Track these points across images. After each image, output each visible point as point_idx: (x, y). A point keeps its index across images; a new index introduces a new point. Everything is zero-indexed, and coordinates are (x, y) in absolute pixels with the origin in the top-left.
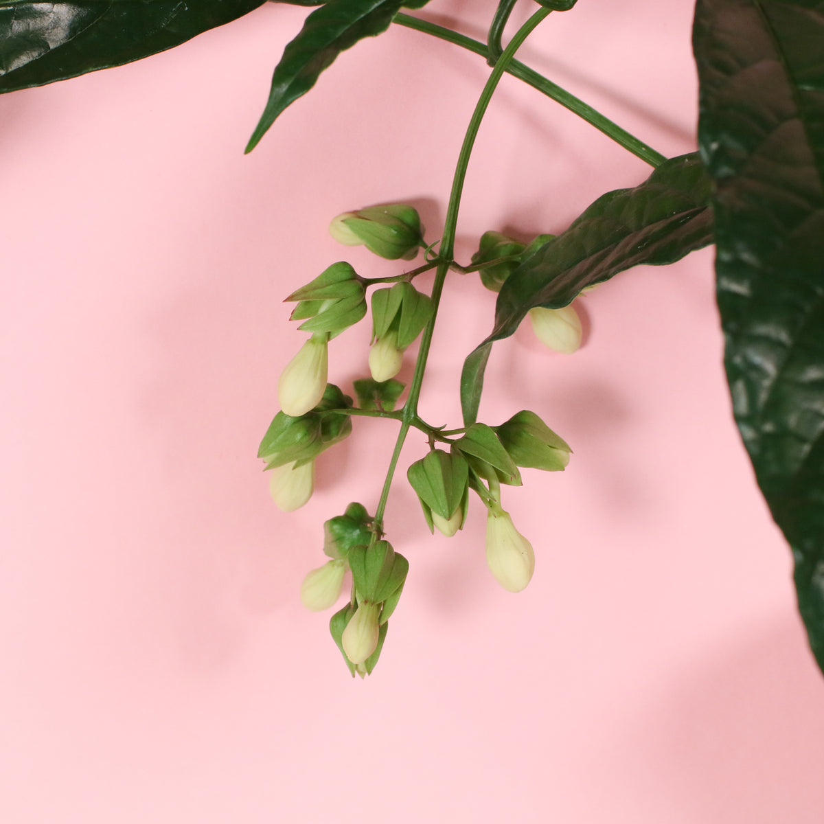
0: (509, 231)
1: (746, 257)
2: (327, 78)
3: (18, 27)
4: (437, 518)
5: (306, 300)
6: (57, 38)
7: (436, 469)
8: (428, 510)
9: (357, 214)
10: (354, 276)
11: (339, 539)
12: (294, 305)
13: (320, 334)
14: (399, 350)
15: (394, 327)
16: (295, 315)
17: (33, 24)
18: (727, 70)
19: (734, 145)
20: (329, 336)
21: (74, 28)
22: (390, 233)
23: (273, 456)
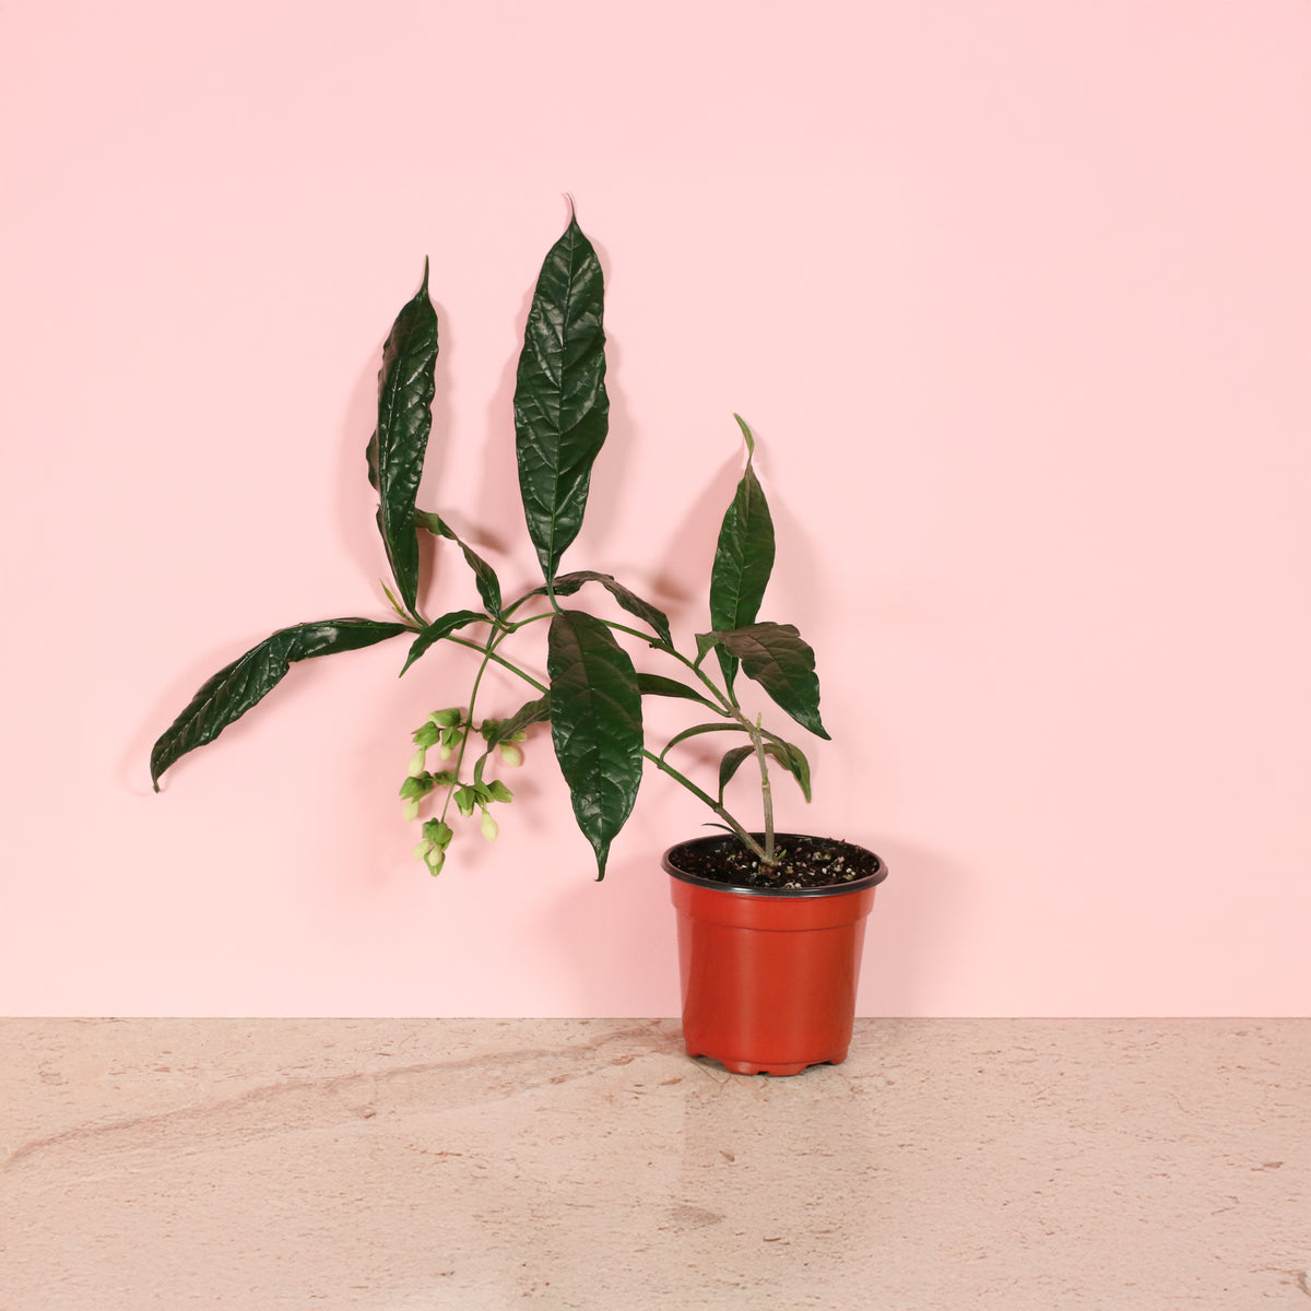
0: (494, 720)
1: (561, 702)
2: (428, 652)
3: (319, 634)
4: (463, 810)
5: (419, 735)
6: (333, 639)
7: (464, 795)
8: (460, 807)
9: (437, 712)
10: (435, 726)
11: (428, 830)
12: (414, 735)
13: (422, 746)
14: (451, 749)
15: (449, 741)
16: (414, 741)
17: (323, 634)
18: (558, 646)
19: (559, 668)
20: (426, 747)
21: (338, 636)
22: (449, 717)
23: (403, 796)
